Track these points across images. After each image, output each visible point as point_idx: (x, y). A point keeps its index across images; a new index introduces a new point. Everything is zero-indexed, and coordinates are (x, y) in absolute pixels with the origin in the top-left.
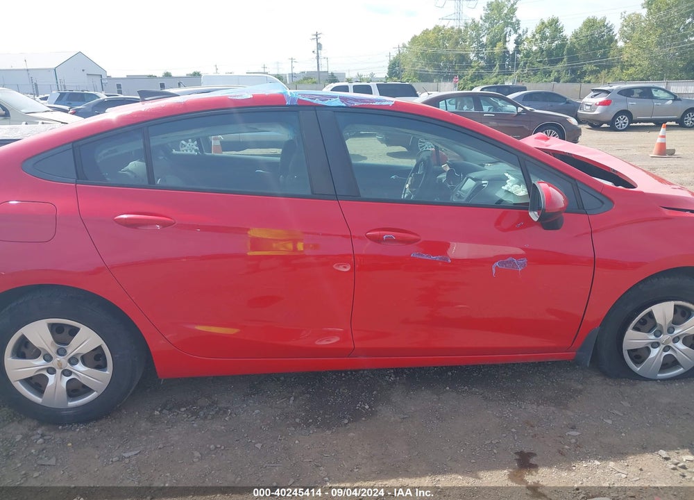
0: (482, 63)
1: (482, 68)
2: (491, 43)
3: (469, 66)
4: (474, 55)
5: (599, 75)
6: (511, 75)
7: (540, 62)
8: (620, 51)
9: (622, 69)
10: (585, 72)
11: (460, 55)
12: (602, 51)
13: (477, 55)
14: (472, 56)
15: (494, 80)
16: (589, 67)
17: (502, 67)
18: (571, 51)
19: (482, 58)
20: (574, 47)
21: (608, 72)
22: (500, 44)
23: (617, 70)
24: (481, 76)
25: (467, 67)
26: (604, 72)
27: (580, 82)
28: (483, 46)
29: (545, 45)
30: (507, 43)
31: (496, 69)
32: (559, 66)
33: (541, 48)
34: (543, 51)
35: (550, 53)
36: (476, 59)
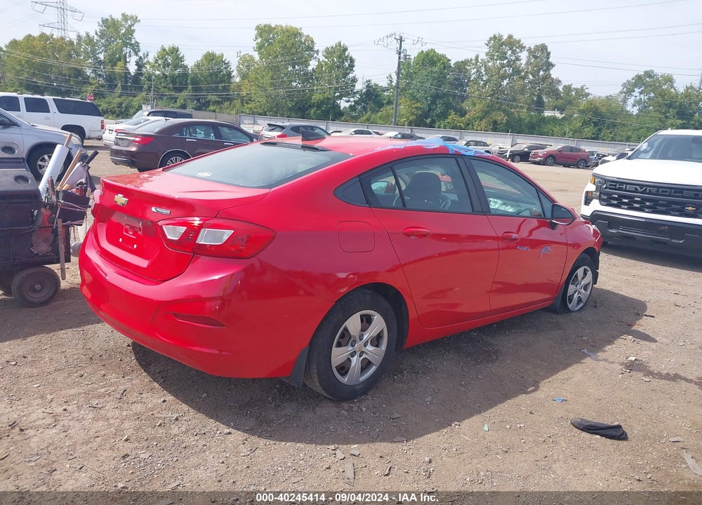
0: (102, 81)
1: (102, 86)
2: (110, 62)
3: (86, 81)
4: (90, 71)
5: (222, 106)
6: (135, 96)
7: (165, 87)
8: (239, 86)
9: (242, 102)
10: (209, 101)
11: (76, 69)
12: (223, 85)
13: (94, 71)
14: (89, 72)
15: (118, 100)
16: (212, 97)
17: (124, 88)
18: (195, 82)
19: (100, 76)
20: (198, 77)
21: (230, 104)
22: (120, 64)
23: (237, 103)
24: (102, 94)
25: (85, 83)
26: (226, 104)
27: (205, 110)
28: (100, 62)
29: (168, 71)
30: (128, 64)
31: (118, 90)
32: (185, 93)
33: (164, 74)
34: (166, 77)
35: (174, 79)
36: (93, 75)
